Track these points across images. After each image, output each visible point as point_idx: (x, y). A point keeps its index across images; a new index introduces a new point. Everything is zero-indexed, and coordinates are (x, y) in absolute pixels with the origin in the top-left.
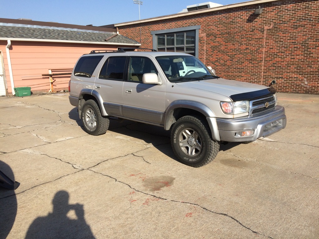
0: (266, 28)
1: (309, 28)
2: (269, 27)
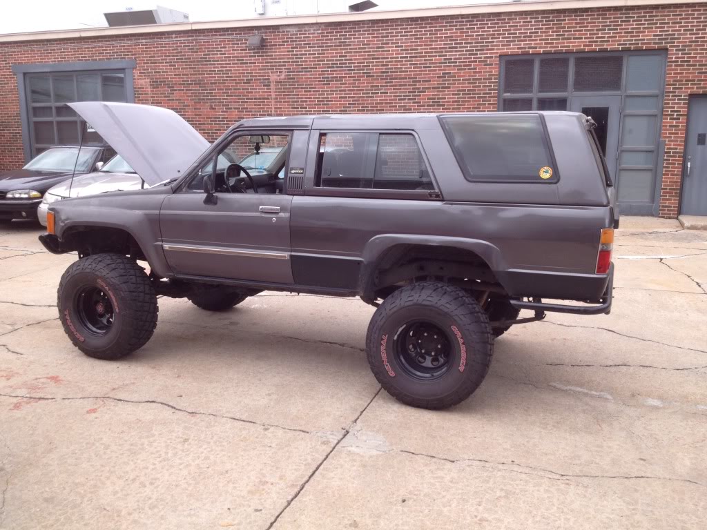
0: (274, 77)
1: (349, 84)
2: (279, 76)
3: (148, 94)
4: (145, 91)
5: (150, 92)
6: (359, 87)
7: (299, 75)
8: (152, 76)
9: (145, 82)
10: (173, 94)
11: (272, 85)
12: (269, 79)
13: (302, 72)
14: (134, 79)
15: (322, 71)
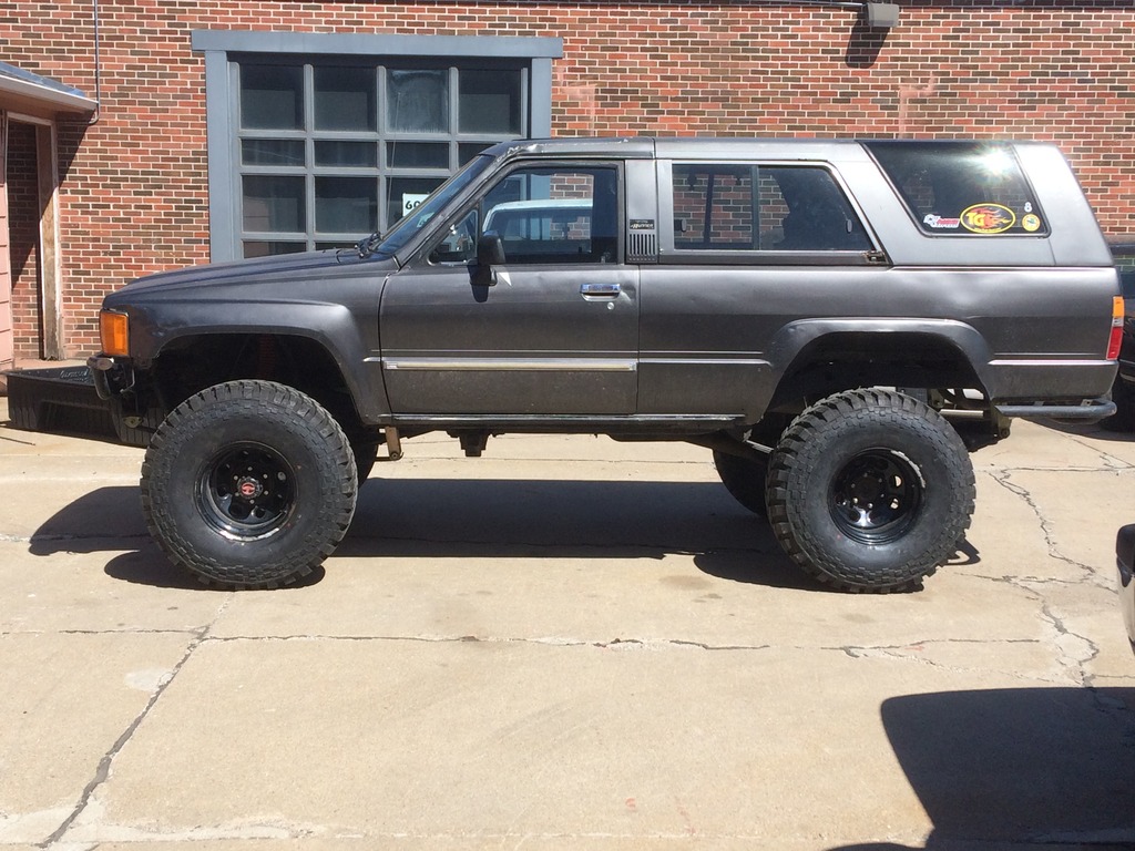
0: (907, 91)
2: (920, 88)
3: (588, 119)
4: (583, 112)
5: (592, 115)
6: (1102, 115)
7: (967, 87)
8: (603, 77)
9: (584, 92)
10: (655, 120)
11: (903, 109)
12: (895, 94)
13: (975, 81)
14: (555, 84)
15: (1021, 81)
